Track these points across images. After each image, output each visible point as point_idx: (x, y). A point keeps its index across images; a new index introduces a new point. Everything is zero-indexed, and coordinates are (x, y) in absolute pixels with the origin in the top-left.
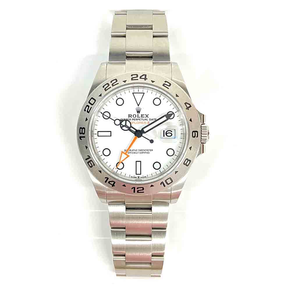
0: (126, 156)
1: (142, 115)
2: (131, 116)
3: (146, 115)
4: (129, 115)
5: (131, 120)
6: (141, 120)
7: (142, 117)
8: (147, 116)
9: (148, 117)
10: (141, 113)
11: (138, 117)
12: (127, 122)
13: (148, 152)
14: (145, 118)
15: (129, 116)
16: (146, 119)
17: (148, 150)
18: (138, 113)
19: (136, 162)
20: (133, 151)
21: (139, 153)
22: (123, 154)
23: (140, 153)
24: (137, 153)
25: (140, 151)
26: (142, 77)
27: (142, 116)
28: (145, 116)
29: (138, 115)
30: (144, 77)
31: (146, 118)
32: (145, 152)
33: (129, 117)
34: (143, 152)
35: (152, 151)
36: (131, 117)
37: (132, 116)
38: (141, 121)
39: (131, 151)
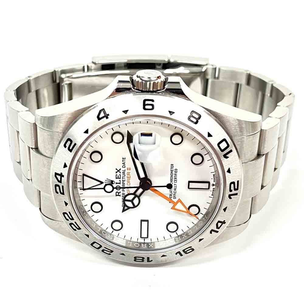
0: (179, 204)
1: (116, 178)
2: (118, 193)
3: (116, 172)
4: (116, 195)
5: (124, 192)
6: (123, 179)
7: (120, 178)
8: (118, 171)
9: (120, 170)
10: (113, 179)
11: (120, 183)
12: (127, 198)
13: (174, 171)
14: (122, 174)
15: (118, 195)
16: (124, 173)
17: (172, 171)
18: (114, 182)
19: (189, 188)
20: (173, 192)
21: (175, 184)
22: (177, 207)
23: (175, 182)
24: (175, 186)
25: (173, 181)
26: (59, 180)
27: (118, 178)
28: (118, 173)
29: (116, 183)
30: (59, 177)
31: (121, 172)
32: (174, 175)
33: (120, 196)
34: (174, 178)
35: (174, 165)
36: (120, 193)
37: (119, 191)
38: (126, 179)
39: (173, 195)
